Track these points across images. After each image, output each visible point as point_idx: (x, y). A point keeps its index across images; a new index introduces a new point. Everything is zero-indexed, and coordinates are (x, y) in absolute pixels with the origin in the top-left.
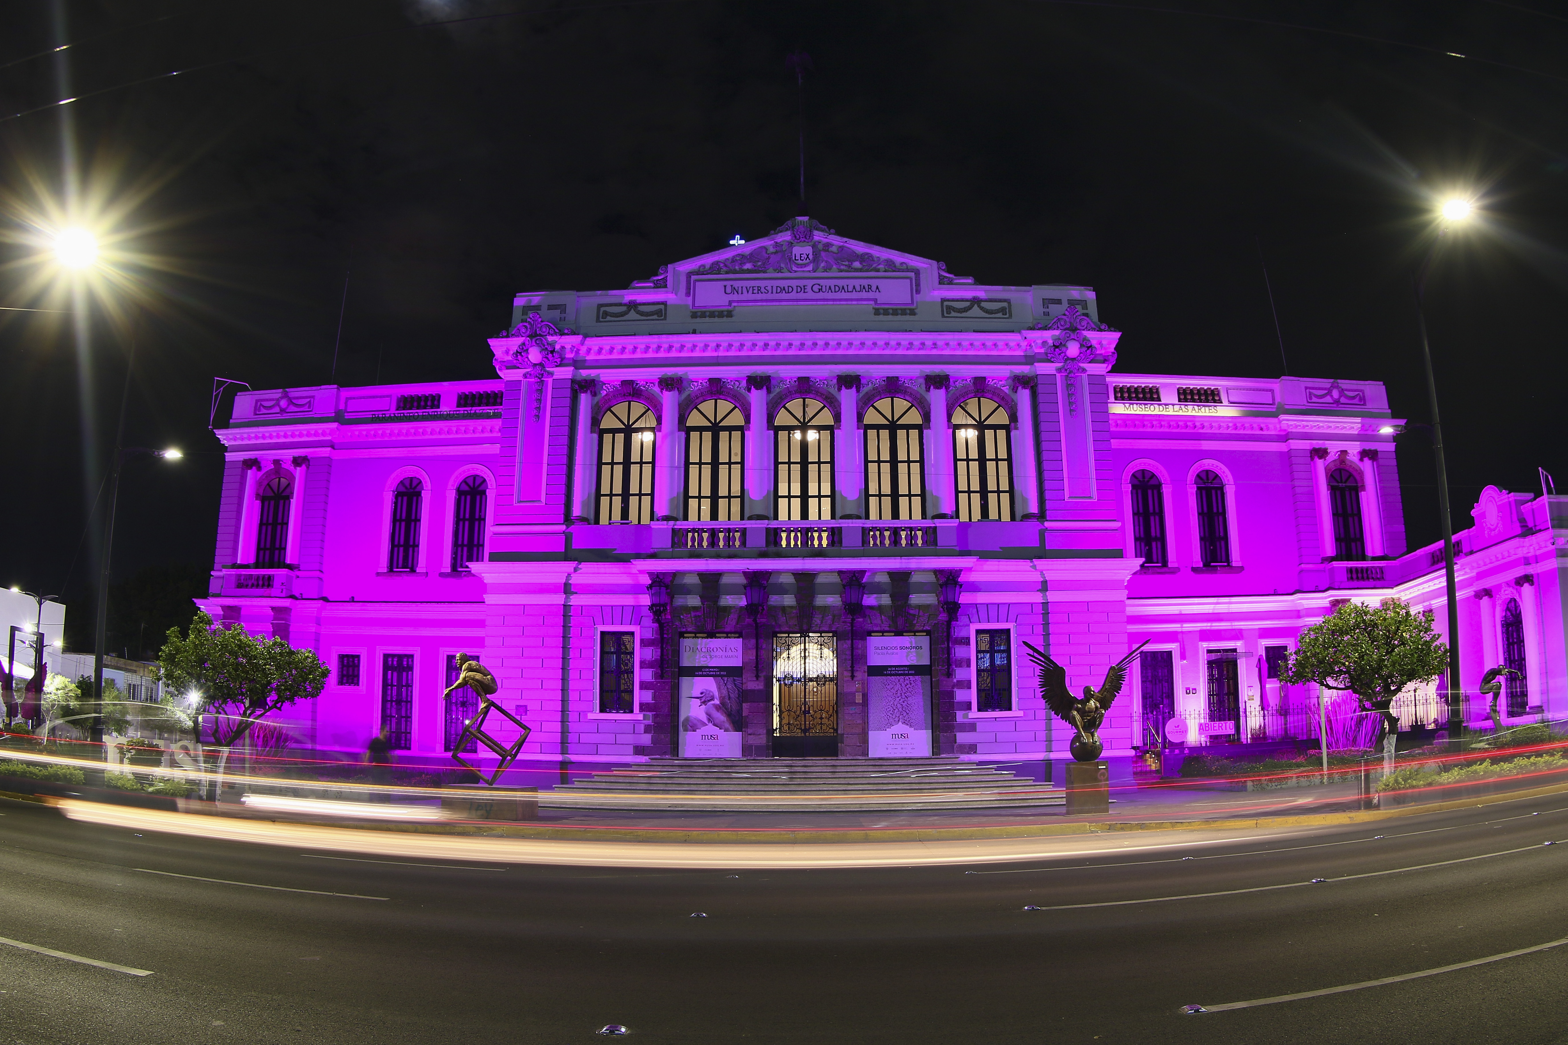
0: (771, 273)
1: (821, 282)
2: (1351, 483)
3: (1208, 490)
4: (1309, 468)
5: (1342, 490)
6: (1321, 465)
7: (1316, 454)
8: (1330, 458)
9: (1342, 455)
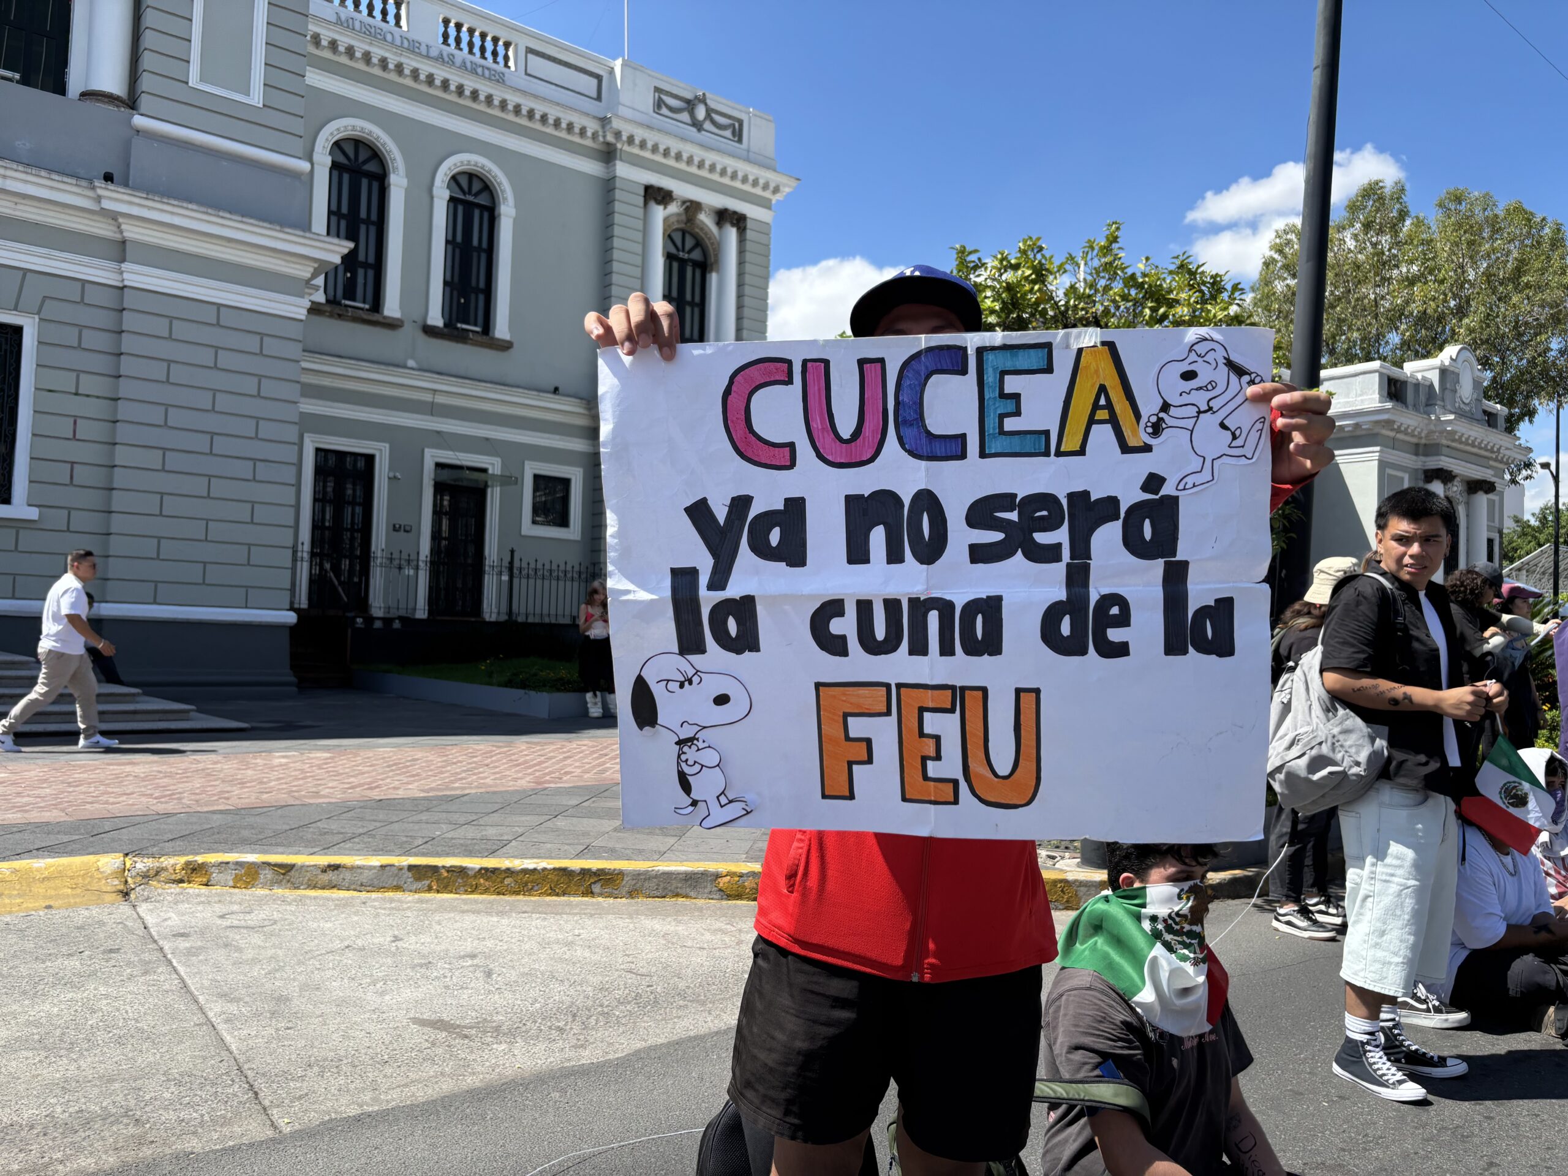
2: (696, 255)
3: (469, 206)
4: (640, 212)
5: (683, 263)
6: (659, 214)
7: (655, 195)
8: (673, 208)
9: (692, 207)
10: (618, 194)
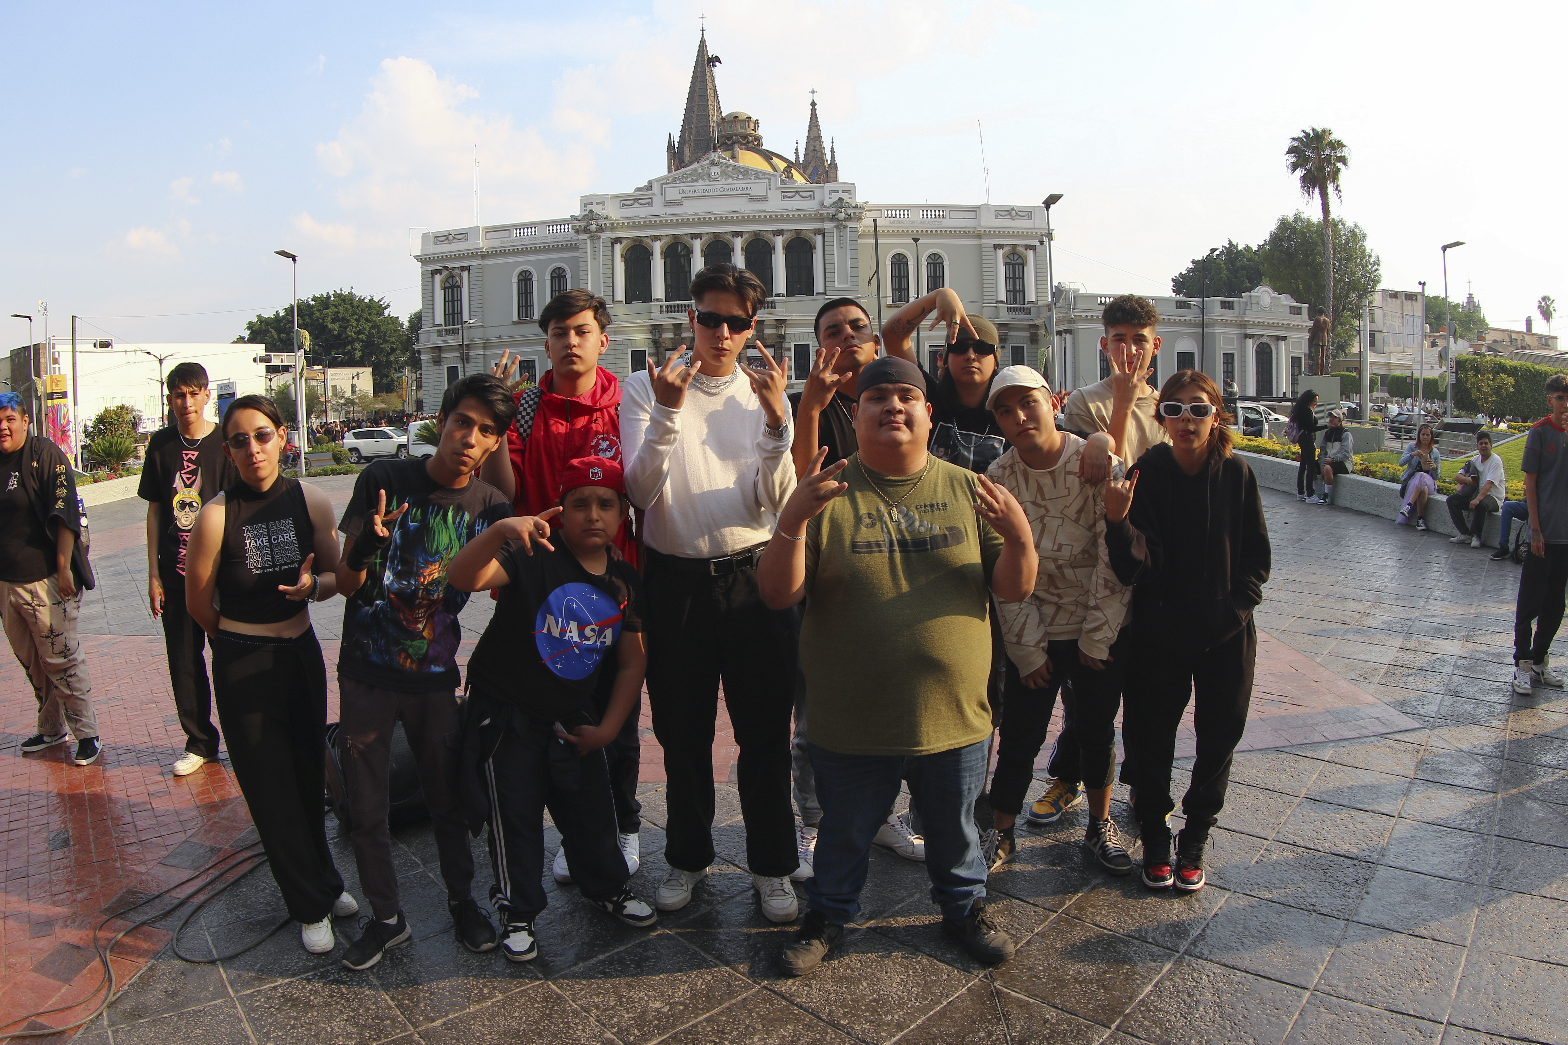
0: (700, 182)
1: (724, 186)
2: (1019, 261)
3: (935, 264)
4: (993, 254)
5: (1014, 265)
6: (1000, 253)
7: (997, 247)
8: (1006, 249)
9: (1014, 247)
10: (983, 250)
